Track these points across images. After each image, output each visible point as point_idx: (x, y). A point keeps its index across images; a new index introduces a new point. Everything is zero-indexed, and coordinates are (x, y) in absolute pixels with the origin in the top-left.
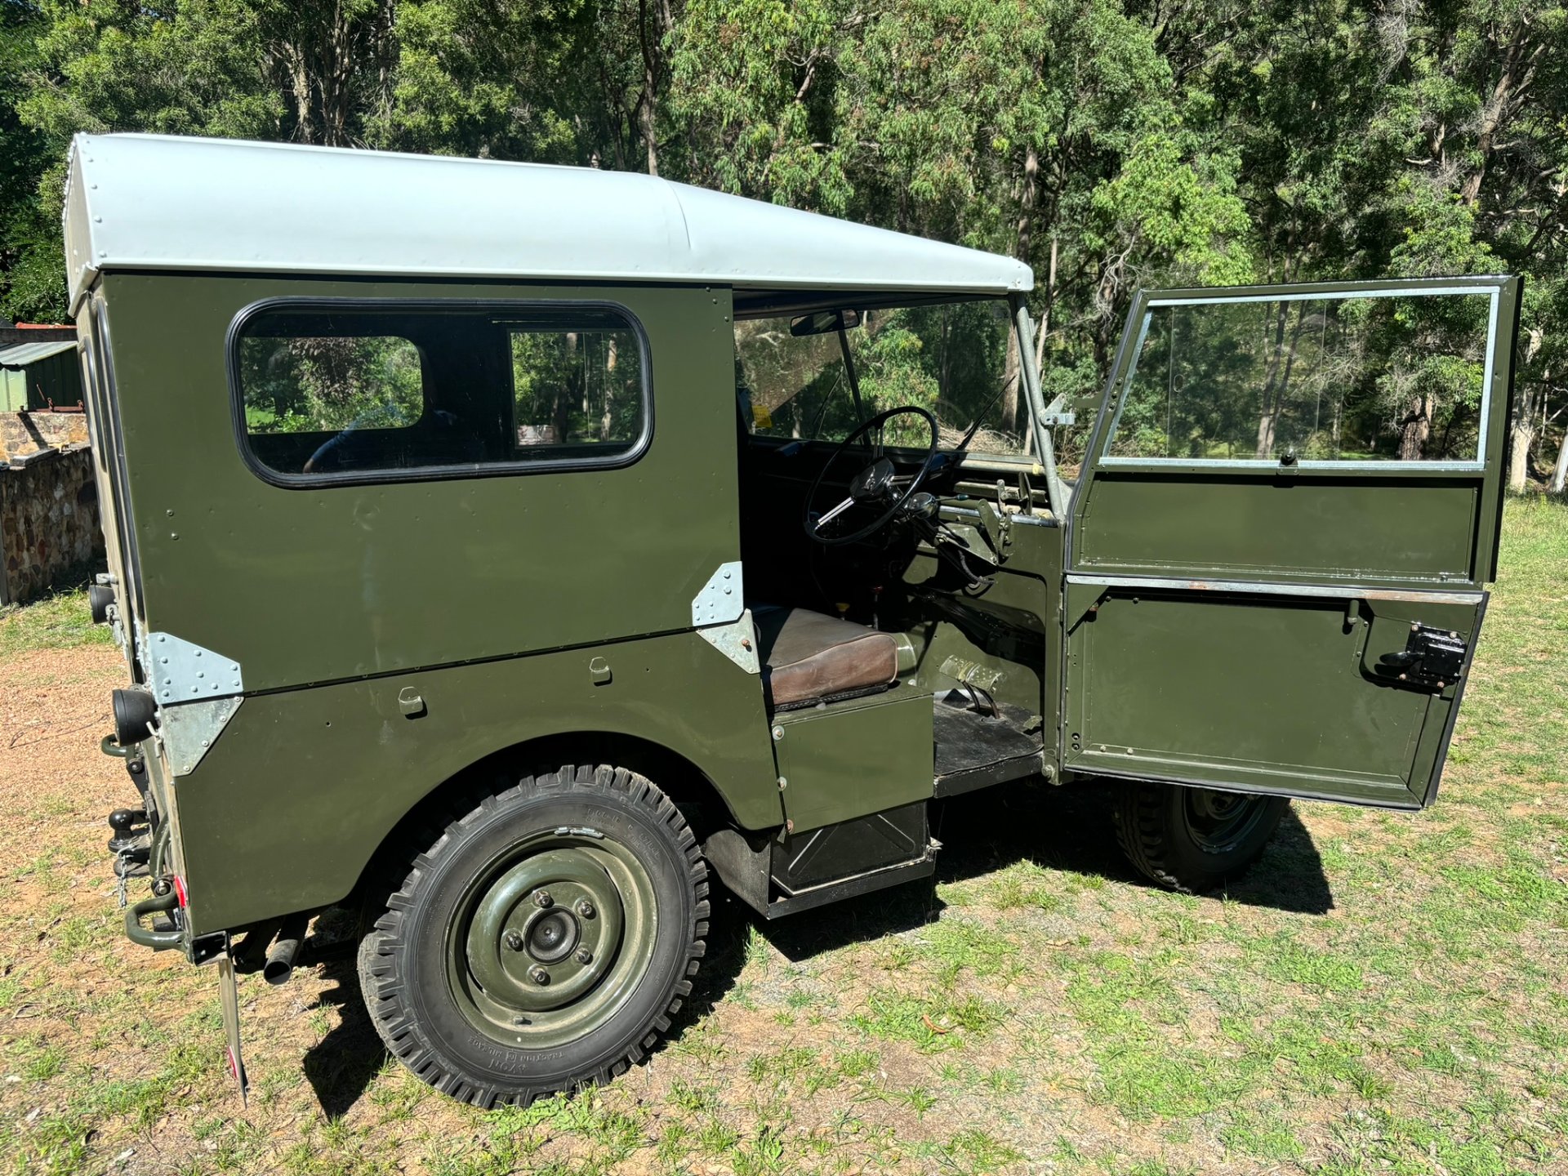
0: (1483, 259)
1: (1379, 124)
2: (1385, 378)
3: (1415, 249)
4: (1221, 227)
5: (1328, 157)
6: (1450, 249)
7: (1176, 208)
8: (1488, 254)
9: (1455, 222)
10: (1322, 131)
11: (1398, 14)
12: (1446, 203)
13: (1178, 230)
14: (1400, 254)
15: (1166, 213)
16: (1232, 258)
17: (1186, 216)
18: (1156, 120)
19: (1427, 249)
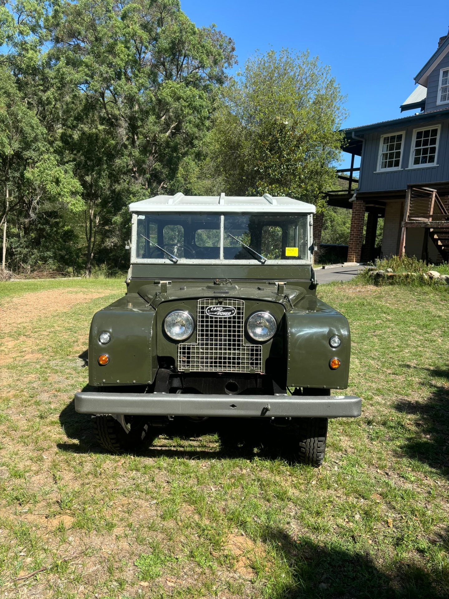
1: (118, 161)
4: (73, 190)
7: (57, 182)
11: (122, 127)
12: (141, 189)
13: (59, 189)
15: (54, 183)
16: (79, 201)
17: (61, 185)
18: (44, 149)
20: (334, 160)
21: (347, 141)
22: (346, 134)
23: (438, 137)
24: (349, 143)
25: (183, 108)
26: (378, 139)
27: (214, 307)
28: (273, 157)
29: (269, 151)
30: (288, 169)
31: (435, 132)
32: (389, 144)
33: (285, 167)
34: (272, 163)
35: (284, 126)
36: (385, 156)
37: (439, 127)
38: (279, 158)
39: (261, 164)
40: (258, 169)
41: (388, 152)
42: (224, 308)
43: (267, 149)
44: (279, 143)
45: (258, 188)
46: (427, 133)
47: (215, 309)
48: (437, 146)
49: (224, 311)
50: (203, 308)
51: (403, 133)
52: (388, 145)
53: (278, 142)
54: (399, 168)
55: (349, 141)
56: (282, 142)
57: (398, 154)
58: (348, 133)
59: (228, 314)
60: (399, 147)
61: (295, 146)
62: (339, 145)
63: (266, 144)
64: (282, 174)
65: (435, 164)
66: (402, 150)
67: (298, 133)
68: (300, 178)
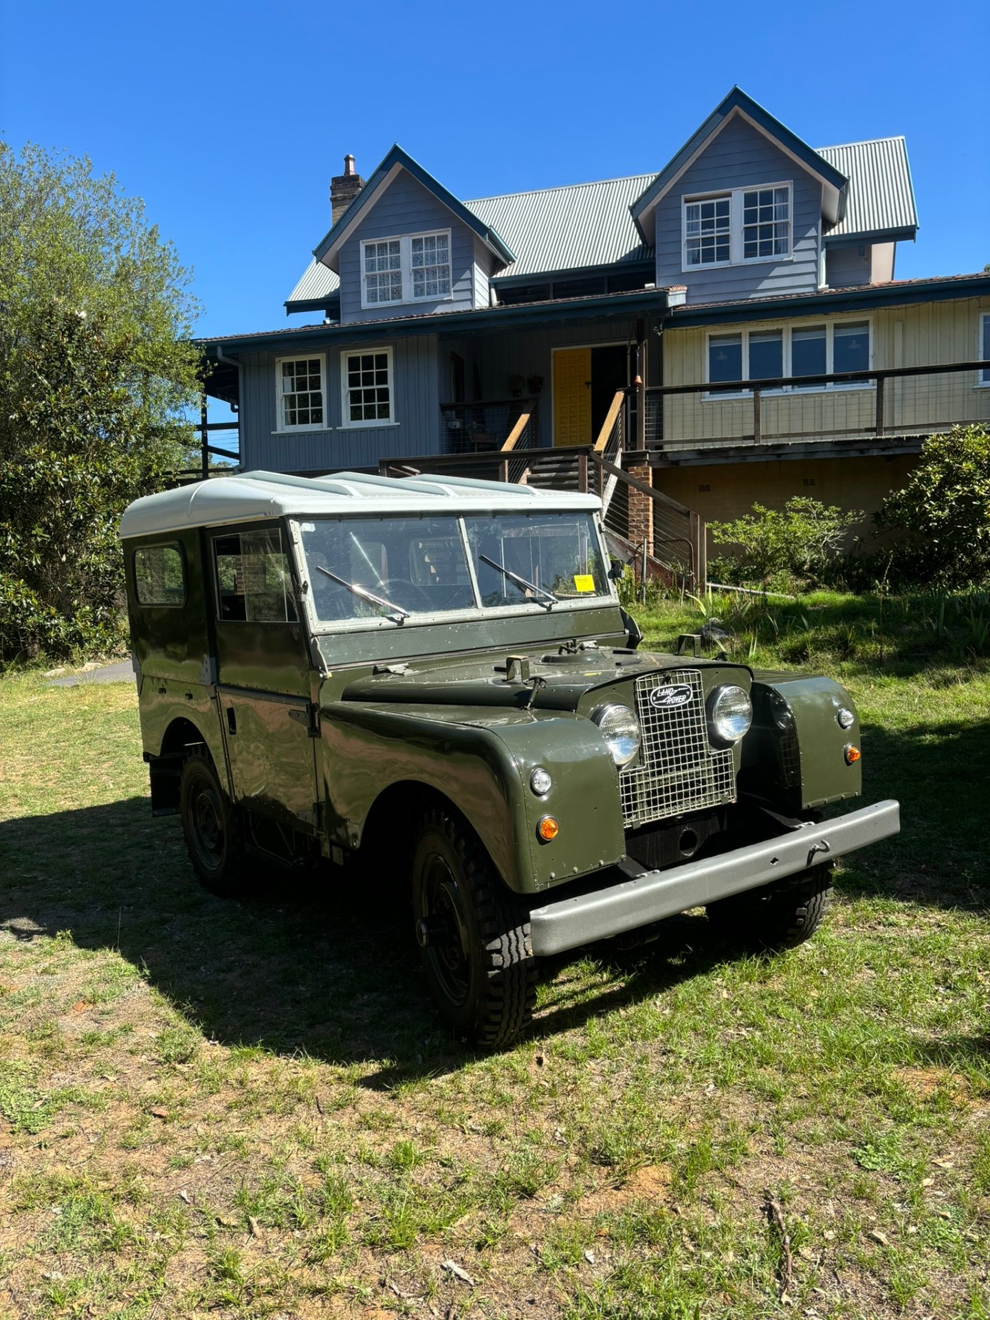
20: (187, 405)
21: (212, 364)
22: (207, 350)
23: (390, 370)
24: (215, 369)
26: (271, 367)
27: (661, 690)
28: (59, 392)
31: (382, 360)
32: (295, 377)
35: (77, 322)
36: (291, 400)
37: (388, 351)
39: (28, 406)
40: (23, 418)
41: (295, 393)
42: (675, 688)
44: (71, 359)
46: (368, 361)
47: (663, 694)
48: (390, 385)
49: (676, 695)
50: (644, 694)
51: (321, 357)
52: (293, 379)
53: (64, 358)
54: (323, 426)
55: (216, 364)
56: (77, 357)
57: (317, 399)
58: (211, 348)
59: (681, 700)
60: (316, 383)
61: (109, 368)
62: (193, 370)
63: (38, 360)
65: (391, 421)
66: (323, 390)
67: (110, 337)
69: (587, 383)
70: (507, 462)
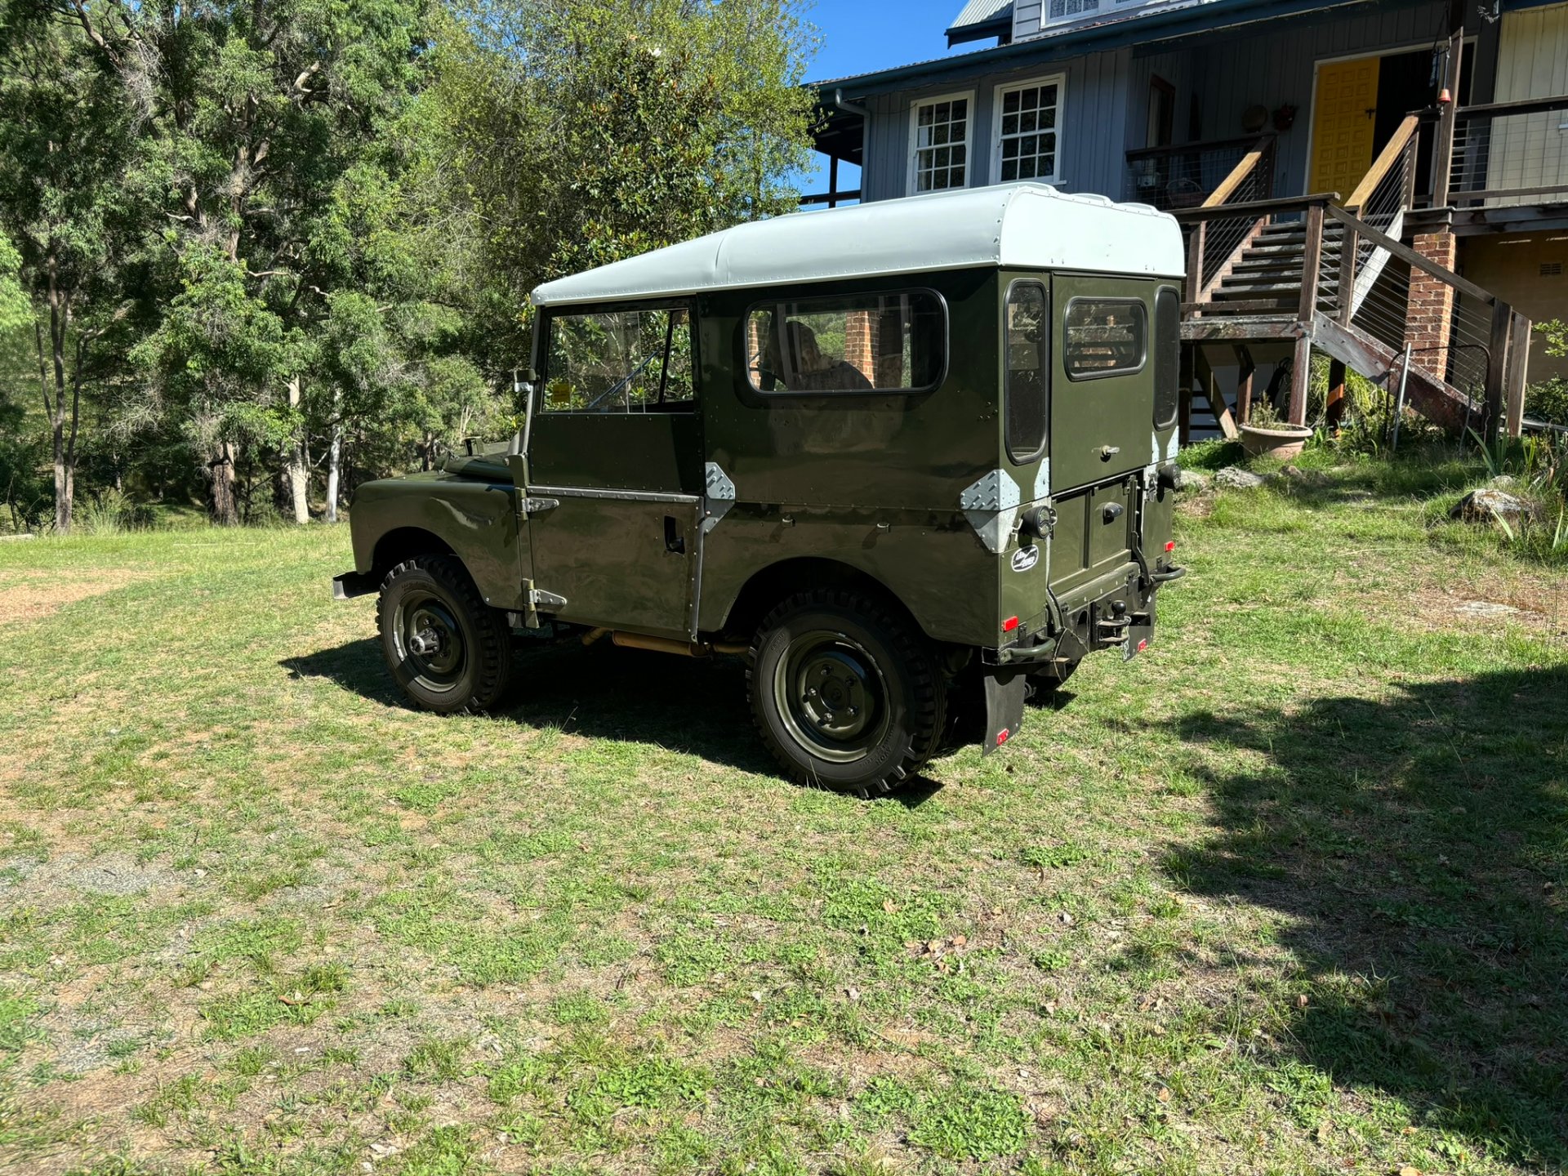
0: (261, 314)
1: (133, 176)
2: (189, 424)
3: (195, 300)
5: (87, 202)
6: (228, 303)
8: (263, 310)
9: (229, 277)
10: (75, 174)
11: (141, 70)
14: (181, 303)
16: (9, 296)
19: (208, 300)
20: (792, 168)
21: (825, 113)
22: (821, 95)
23: (1059, 107)
24: (828, 120)
25: (334, 19)
26: (905, 112)
28: (625, 152)
29: (612, 136)
30: (671, 188)
31: (1049, 94)
32: (934, 125)
33: (662, 180)
34: (625, 170)
35: (651, 63)
36: (926, 157)
37: (1059, 80)
38: (643, 154)
39: (590, 173)
40: (583, 188)
41: (933, 147)
43: (606, 128)
44: (640, 111)
45: (587, 241)
46: (1030, 95)
48: (1058, 130)
51: (968, 96)
52: (930, 129)
53: (635, 111)
55: (831, 114)
56: (648, 108)
57: (959, 153)
58: (826, 92)
60: (959, 132)
61: (686, 120)
62: (803, 124)
63: (603, 113)
64: (652, 202)
65: (1055, 179)
66: (968, 142)
67: (689, 84)
68: (704, 214)
69: (1370, 111)
70: (1203, 226)
